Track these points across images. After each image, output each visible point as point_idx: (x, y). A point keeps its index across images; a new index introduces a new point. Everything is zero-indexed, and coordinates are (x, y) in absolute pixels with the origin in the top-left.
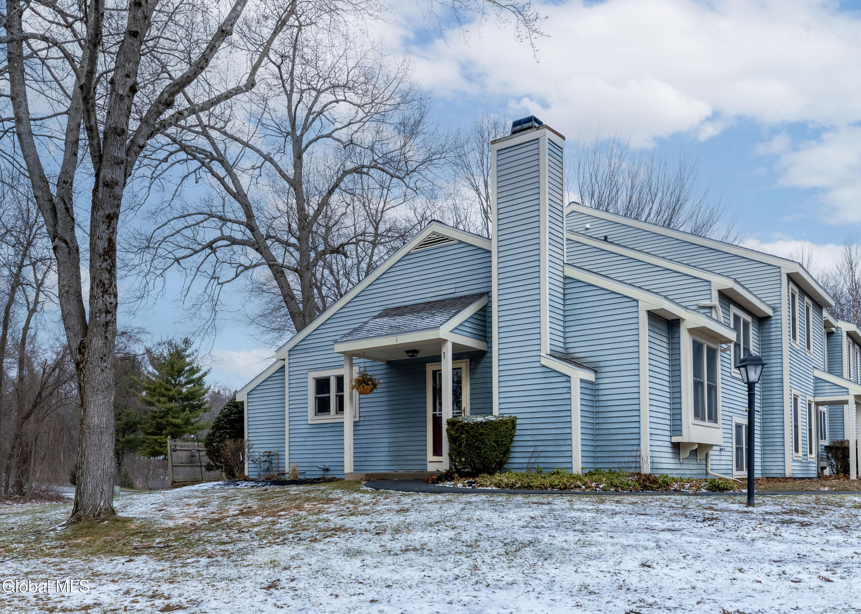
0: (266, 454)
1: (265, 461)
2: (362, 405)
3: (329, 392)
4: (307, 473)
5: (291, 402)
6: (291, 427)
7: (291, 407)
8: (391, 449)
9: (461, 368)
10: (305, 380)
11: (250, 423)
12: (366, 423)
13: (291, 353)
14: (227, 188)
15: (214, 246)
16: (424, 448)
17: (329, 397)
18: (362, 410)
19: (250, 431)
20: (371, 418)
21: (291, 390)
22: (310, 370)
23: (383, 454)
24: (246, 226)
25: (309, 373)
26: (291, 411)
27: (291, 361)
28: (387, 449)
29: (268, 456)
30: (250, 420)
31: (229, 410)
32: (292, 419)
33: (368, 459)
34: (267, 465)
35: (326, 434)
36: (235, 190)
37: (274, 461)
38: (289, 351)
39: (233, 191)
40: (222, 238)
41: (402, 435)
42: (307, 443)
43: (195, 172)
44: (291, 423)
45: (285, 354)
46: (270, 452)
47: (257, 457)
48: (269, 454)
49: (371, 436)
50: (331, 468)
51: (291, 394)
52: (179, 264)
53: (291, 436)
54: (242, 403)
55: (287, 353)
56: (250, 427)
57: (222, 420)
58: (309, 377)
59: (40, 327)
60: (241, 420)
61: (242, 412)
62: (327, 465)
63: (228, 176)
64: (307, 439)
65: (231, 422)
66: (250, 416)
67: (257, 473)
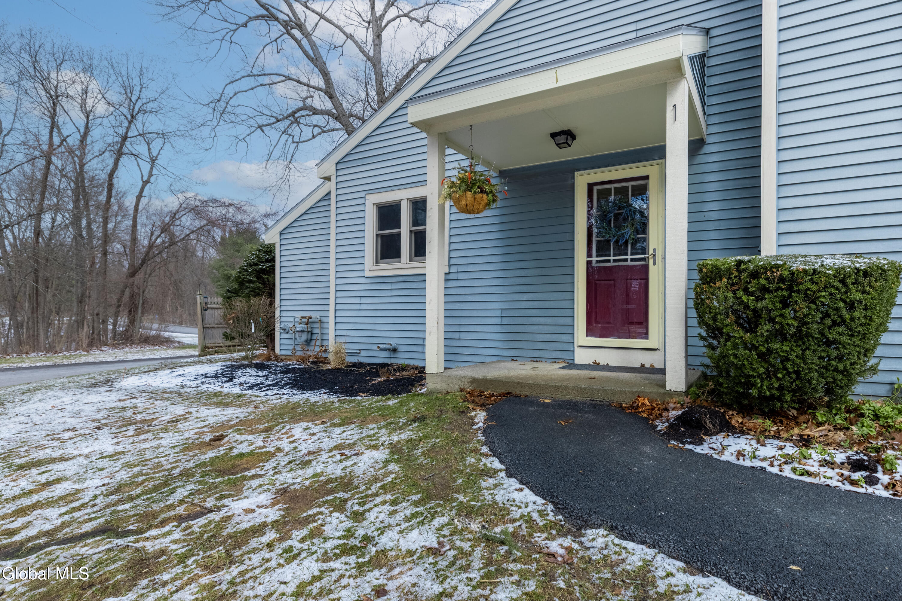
0: (303, 320)
1: (302, 331)
2: (454, 247)
3: (399, 226)
4: (363, 353)
5: (340, 243)
6: (339, 281)
7: (340, 249)
8: (506, 321)
9: (647, 178)
10: (361, 208)
11: (283, 275)
12: (461, 276)
13: (340, 166)
14: (305, 52)
15: (297, 115)
16: (568, 321)
17: (399, 235)
18: (453, 254)
19: (283, 286)
20: (470, 268)
21: (340, 224)
22: (369, 192)
23: (491, 329)
24: (325, 93)
25: (367, 197)
26: (339, 256)
27: (340, 179)
28: (497, 321)
29: (307, 324)
30: (283, 270)
31: (258, 256)
32: (340, 268)
33: (463, 336)
34: (304, 337)
35: (394, 293)
36: (313, 56)
37: (316, 331)
38: (337, 163)
39: (310, 56)
40: (305, 108)
41: (525, 297)
42: (364, 307)
43: (276, 40)
44: (339, 275)
45: (329, 168)
46: (310, 318)
47: (291, 325)
48: (309, 321)
49: (470, 298)
50: (401, 348)
51: (340, 230)
52: (263, 131)
53: (339, 294)
54: (273, 245)
55: (334, 168)
56: (283, 281)
57: (246, 270)
58: (367, 203)
59: (154, 196)
60: (272, 271)
61: (273, 260)
62: (394, 342)
63: (305, 39)
64: (363, 300)
65: (259, 274)
66: (284, 264)
67: (291, 347)
